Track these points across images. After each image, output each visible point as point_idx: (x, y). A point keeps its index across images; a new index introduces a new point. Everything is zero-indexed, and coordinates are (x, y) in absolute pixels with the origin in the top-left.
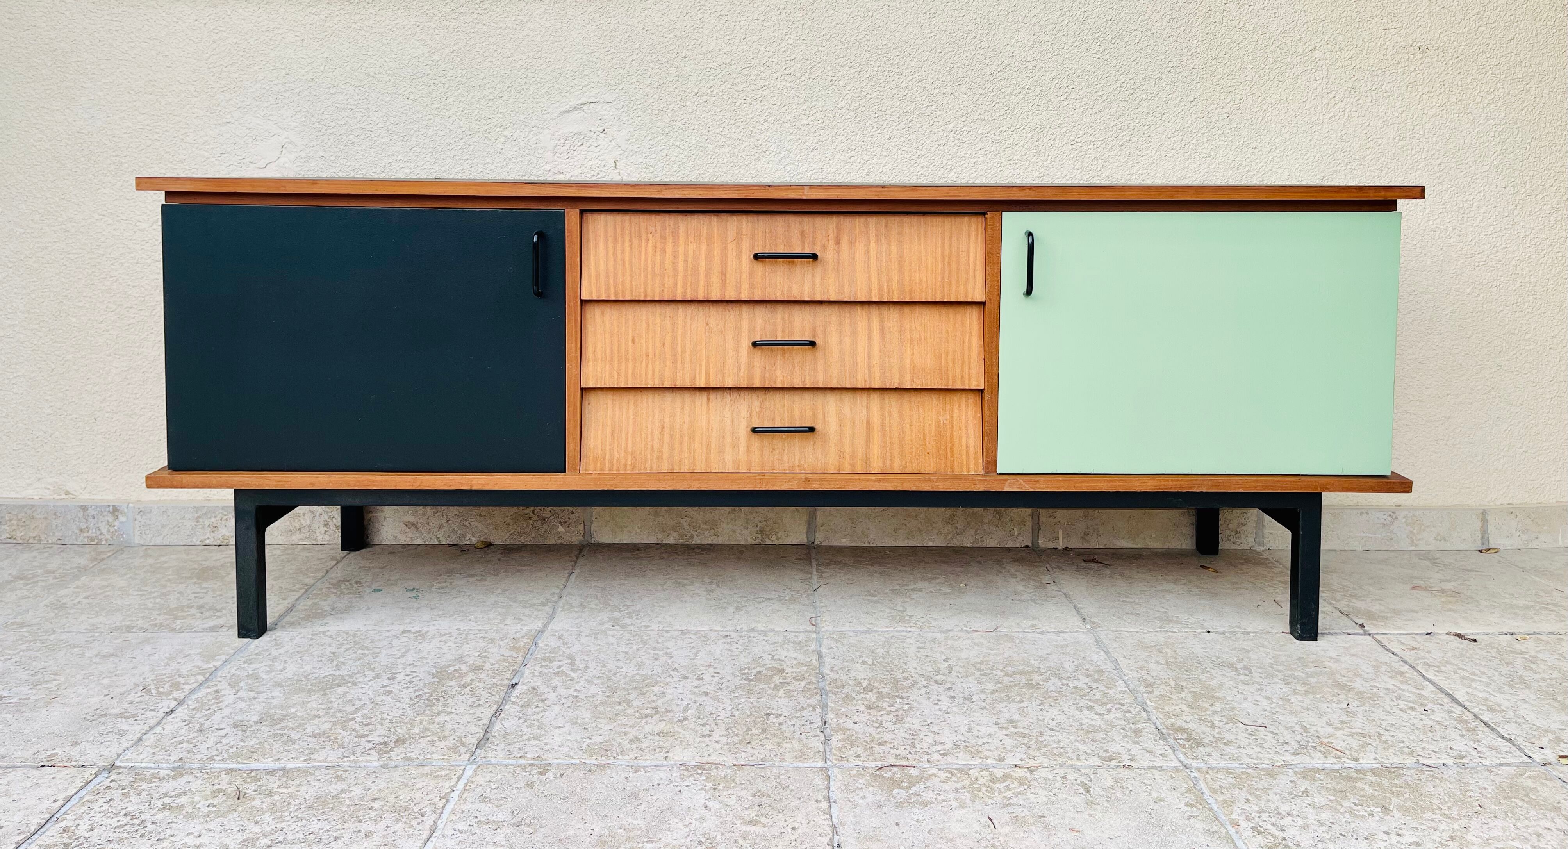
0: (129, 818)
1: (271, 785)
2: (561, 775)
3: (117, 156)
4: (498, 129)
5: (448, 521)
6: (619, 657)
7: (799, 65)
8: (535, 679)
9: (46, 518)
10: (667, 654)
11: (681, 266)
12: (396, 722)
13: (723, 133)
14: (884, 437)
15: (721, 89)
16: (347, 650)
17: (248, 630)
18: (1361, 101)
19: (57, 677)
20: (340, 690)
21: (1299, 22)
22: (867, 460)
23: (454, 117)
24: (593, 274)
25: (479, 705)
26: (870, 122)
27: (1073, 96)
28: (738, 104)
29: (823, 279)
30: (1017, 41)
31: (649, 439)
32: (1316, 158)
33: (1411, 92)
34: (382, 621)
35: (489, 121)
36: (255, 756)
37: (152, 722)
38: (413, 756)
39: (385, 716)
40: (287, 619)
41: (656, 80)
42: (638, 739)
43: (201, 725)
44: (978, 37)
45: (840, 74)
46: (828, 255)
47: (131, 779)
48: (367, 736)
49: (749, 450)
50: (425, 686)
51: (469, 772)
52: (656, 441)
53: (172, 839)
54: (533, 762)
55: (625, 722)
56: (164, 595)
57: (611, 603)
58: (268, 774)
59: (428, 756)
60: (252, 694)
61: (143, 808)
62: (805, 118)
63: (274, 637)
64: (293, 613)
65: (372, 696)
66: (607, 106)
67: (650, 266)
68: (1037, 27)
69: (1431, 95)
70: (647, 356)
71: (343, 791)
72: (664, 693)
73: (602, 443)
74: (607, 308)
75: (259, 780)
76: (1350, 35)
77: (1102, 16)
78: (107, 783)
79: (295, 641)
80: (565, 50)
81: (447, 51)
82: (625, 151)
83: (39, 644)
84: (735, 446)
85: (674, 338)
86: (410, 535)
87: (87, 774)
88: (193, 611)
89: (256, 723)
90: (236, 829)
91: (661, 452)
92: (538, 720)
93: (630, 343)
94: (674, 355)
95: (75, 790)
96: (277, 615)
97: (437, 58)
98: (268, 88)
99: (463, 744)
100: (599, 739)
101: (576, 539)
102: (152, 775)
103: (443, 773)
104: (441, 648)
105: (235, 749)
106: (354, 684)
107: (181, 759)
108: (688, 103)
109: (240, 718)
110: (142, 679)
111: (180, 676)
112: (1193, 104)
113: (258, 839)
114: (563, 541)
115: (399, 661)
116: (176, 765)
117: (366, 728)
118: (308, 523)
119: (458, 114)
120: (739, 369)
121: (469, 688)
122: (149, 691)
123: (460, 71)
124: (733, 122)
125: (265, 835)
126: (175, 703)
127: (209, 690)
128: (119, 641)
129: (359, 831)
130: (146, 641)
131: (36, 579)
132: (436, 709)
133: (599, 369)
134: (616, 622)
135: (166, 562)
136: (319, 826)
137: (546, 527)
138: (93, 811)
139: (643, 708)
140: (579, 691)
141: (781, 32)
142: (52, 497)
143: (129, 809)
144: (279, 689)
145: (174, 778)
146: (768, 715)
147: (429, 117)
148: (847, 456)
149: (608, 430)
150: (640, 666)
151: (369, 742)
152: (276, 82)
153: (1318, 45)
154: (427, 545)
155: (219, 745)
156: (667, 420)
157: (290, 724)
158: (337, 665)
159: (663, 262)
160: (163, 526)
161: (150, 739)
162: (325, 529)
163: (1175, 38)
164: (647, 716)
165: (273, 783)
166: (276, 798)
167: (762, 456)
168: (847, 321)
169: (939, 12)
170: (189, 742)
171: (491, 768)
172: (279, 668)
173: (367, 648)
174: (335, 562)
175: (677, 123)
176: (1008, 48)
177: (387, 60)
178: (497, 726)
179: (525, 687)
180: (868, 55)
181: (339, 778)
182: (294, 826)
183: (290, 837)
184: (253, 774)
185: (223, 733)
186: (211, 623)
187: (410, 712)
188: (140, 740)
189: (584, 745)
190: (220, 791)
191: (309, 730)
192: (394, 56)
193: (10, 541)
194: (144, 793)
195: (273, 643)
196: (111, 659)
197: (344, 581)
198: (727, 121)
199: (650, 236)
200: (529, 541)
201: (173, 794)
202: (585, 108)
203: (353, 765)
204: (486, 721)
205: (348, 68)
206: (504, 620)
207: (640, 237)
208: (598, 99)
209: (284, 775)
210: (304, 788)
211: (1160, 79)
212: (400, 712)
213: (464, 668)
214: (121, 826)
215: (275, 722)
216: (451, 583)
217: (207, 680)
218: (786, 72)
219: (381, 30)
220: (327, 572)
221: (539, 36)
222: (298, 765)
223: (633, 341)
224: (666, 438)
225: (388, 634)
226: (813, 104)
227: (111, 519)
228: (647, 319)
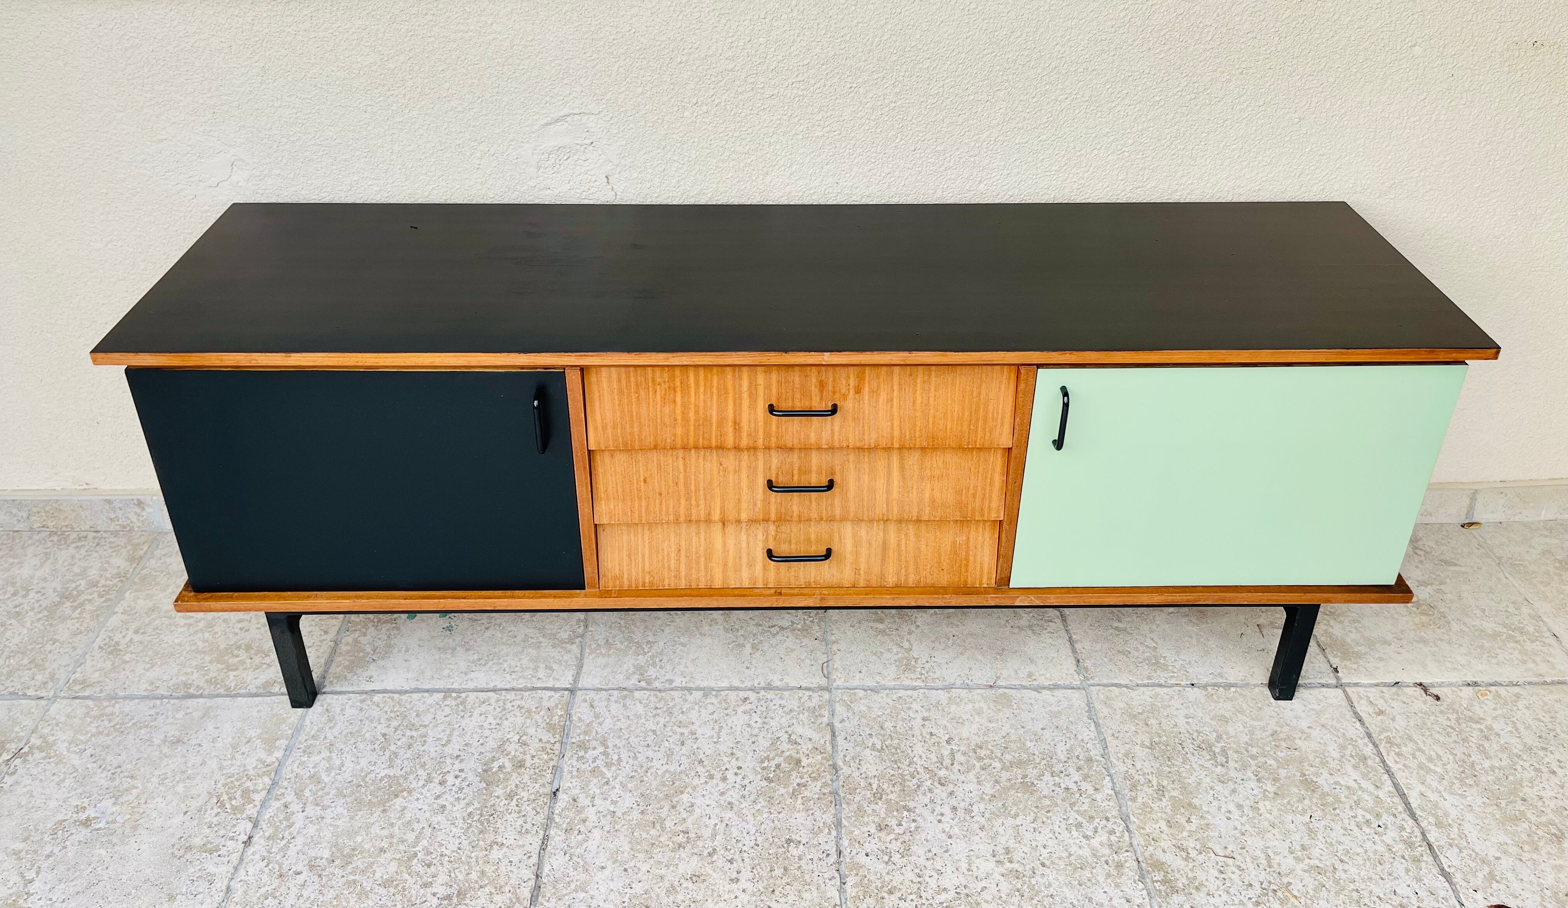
3: (49, 175)
4: (472, 144)
7: (814, 71)
8: (574, 782)
9: (73, 510)
11: (692, 415)
13: (727, 146)
14: (900, 555)
15: (724, 98)
16: (396, 730)
18: (1453, 103)
21: (1404, 14)
22: (882, 576)
23: (421, 132)
24: (600, 425)
25: (527, 831)
26: (893, 133)
27: (1127, 101)
28: (743, 115)
29: (842, 427)
30: (1069, 40)
31: (666, 560)
32: (1389, 165)
33: (1512, 93)
34: (423, 673)
35: (461, 135)
37: (234, 859)
39: (444, 849)
40: (333, 669)
41: (648, 88)
44: (1024, 36)
45: (860, 80)
46: (848, 405)
49: (765, 568)
50: (474, 796)
52: (673, 562)
60: (318, 812)
62: (819, 129)
63: (324, 705)
64: (337, 659)
65: (428, 814)
66: (592, 118)
67: (659, 416)
68: (1095, 23)
69: (1533, 96)
70: (661, 494)
74: (616, 451)
76: (1459, 29)
77: (1172, 10)
79: (346, 712)
82: (617, 166)
84: (750, 565)
85: (687, 478)
88: (242, 654)
89: (329, 862)
91: (678, 571)
92: (582, 857)
93: (642, 483)
94: (688, 493)
97: (392, 66)
98: (201, 101)
104: (482, 727)
106: (410, 792)
108: (687, 114)
109: (314, 854)
110: (213, 782)
111: (247, 773)
112: (1262, 109)
115: (446, 750)
119: (425, 128)
120: (755, 504)
121: (515, 801)
122: (223, 804)
124: (737, 134)
126: (251, 828)
127: (278, 804)
128: (181, 714)
132: (488, 835)
133: (611, 507)
134: (641, 674)
139: (675, 833)
141: (792, 32)
144: (342, 801)
148: (862, 572)
149: (625, 554)
153: (1420, 41)
156: (683, 543)
157: (360, 864)
159: (672, 412)
163: (1254, 35)
167: (778, 574)
169: (980, 8)
172: (337, 763)
173: (414, 726)
175: (674, 136)
176: (1058, 48)
177: (334, 69)
178: (546, 868)
179: (566, 798)
180: (894, 58)
186: (263, 677)
187: (465, 843)
192: (341, 65)
195: (326, 717)
198: (731, 134)
202: (568, 119)
204: (535, 859)
205: (290, 79)
206: (536, 669)
208: (583, 107)
211: (1229, 81)
212: (457, 843)
213: (507, 764)
215: (346, 861)
217: (273, 785)
218: (799, 79)
219: (321, 34)
221: (508, 40)
223: (645, 481)
224: (683, 558)
225: (430, 700)
226: (829, 113)
227: (138, 510)
228: (659, 460)
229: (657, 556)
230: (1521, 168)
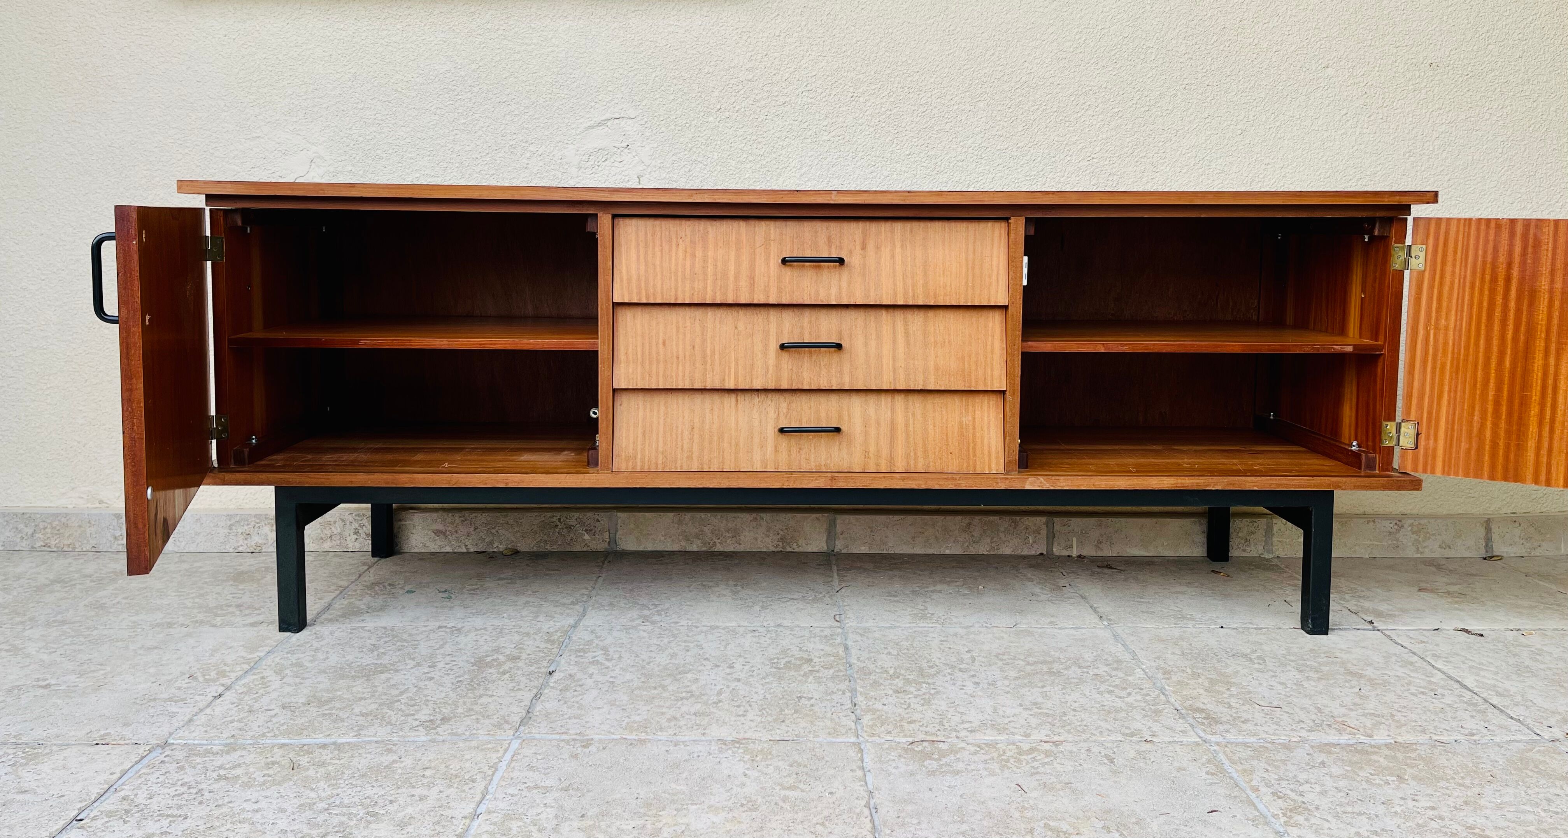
0: (186, 788)
1: (324, 757)
2: (604, 748)
4: (524, 145)
5: (475, 529)
6: (652, 649)
7: (820, 82)
8: (571, 667)
9: (80, 526)
10: (698, 646)
11: (710, 270)
12: (440, 703)
13: (745, 149)
14: (908, 436)
15: (743, 105)
16: (386, 642)
17: (289, 624)
18: (1372, 118)
19: (103, 667)
20: (383, 676)
21: (1313, 39)
22: (891, 460)
23: (480, 133)
24: (625, 277)
25: (519, 690)
26: (889, 138)
27: (1090, 112)
28: (760, 120)
29: (849, 283)
30: (1035, 58)
31: (679, 439)
33: (1421, 109)
34: (418, 618)
35: (515, 136)
36: (305, 733)
37: (201, 705)
38: (459, 731)
39: (429, 698)
40: (324, 617)
41: (678, 95)
42: (675, 718)
43: (250, 706)
44: (997, 54)
45: (860, 90)
46: (854, 260)
47: (185, 754)
48: (413, 715)
49: (776, 450)
50: (465, 672)
51: (515, 745)
52: (686, 441)
53: (230, 805)
54: (575, 737)
55: (662, 703)
56: (202, 595)
57: (640, 602)
58: (320, 747)
59: (474, 732)
60: (298, 680)
61: (199, 779)
62: (826, 134)
63: (314, 631)
64: (330, 611)
65: (414, 681)
66: (631, 121)
67: (680, 270)
68: (1055, 44)
69: (1441, 112)
70: (678, 358)
71: (394, 762)
72: (697, 679)
73: (634, 443)
74: (638, 311)
75: (312, 753)
76: (1362, 53)
77: (1119, 33)
78: (162, 758)
79: (335, 635)
80: (589, 66)
81: (473, 66)
82: (648, 166)
83: (82, 639)
84: (762, 446)
85: (704, 341)
86: (439, 543)
87: (141, 751)
88: (231, 609)
89: (304, 704)
90: (292, 796)
91: (691, 451)
92: (577, 702)
93: (661, 346)
94: (704, 357)
95: (131, 764)
96: (315, 612)
97: (463, 73)
98: (296, 103)
99: (507, 722)
100: (637, 718)
101: (601, 546)
102: (206, 749)
103: (489, 746)
104: (477, 641)
105: (285, 727)
106: (397, 671)
107: (233, 736)
108: (711, 119)
109: (288, 700)
110: (187, 668)
111: (225, 665)
112: (1207, 120)
113: (314, 804)
114: (589, 549)
115: (438, 652)
116: (228, 741)
117: (412, 708)
118: (339, 531)
119: (484, 129)
120: (767, 370)
121: (508, 675)
122: (196, 679)
123: (486, 87)
124: (754, 137)
125: (321, 800)
126: (223, 688)
127: (255, 677)
128: (161, 635)
129: (413, 795)
130: (189, 635)
131: (73, 583)
132: (477, 693)
133: (631, 371)
134: (646, 619)
135: (201, 567)
136: (374, 792)
137: (572, 535)
138: (149, 783)
139: (678, 692)
140: (615, 678)
141: (802, 48)
142: (85, 506)
143: (185, 780)
144: (324, 675)
145: (228, 752)
146: (800, 698)
147: (456, 132)
148: (871, 455)
149: (640, 430)
150: (672, 656)
151: (416, 720)
152: (304, 97)
153: (1331, 62)
154: (455, 553)
155: (269, 723)
156: (696, 420)
157: (338, 705)
158: (378, 655)
159: (693, 265)
160: (197, 534)
161: (202, 719)
162: (356, 536)
163: (1190, 56)
164: (682, 699)
165: (326, 755)
166: (330, 768)
167: (789, 456)
168: (873, 324)
169: (958, 29)
170: (239, 721)
171: (535, 742)
172: (321, 658)
173: (405, 641)
174: (366, 567)
175: (700, 139)
176: (1026, 64)
177: (415, 76)
178: (538, 707)
179: (562, 675)
180: (888, 72)
181: (390, 751)
182: (349, 791)
183: (346, 801)
184: (306, 748)
185: (272, 713)
186: (251, 620)
187: (452, 695)
188: (190, 720)
189: (624, 724)
190: (273, 763)
191: (357, 710)
192: (421, 72)
193: (43, 549)
194: (199, 766)
195: (314, 636)
196: (156, 651)
197: (377, 584)
198: (749, 137)
199: (680, 241)
200: (555, 548)
201: (228, 766)
202: (609, 123)
203: (401, 739)
204: (528, 703)
205: (376, 84)
206: (537, 617)
207: (670, 241)
208: (622, 115)
209: (335, 749)
210: (356, 759)
211: (1175, 96)
212: (443, 695)
213: (502, 658)
214: (179, 795)
215: (321, 703)
216: (482, 586)
217: (252, 668)
218: (808, 88)
220: (360, 576)
221: (564, 53)
222: (348, 740)
223: (664, 344)
224: (696, 438)
225: (425, 629)
226: (833, 120)
228: (678, 322)
229: (671, 435)
230: (1447, 178)
